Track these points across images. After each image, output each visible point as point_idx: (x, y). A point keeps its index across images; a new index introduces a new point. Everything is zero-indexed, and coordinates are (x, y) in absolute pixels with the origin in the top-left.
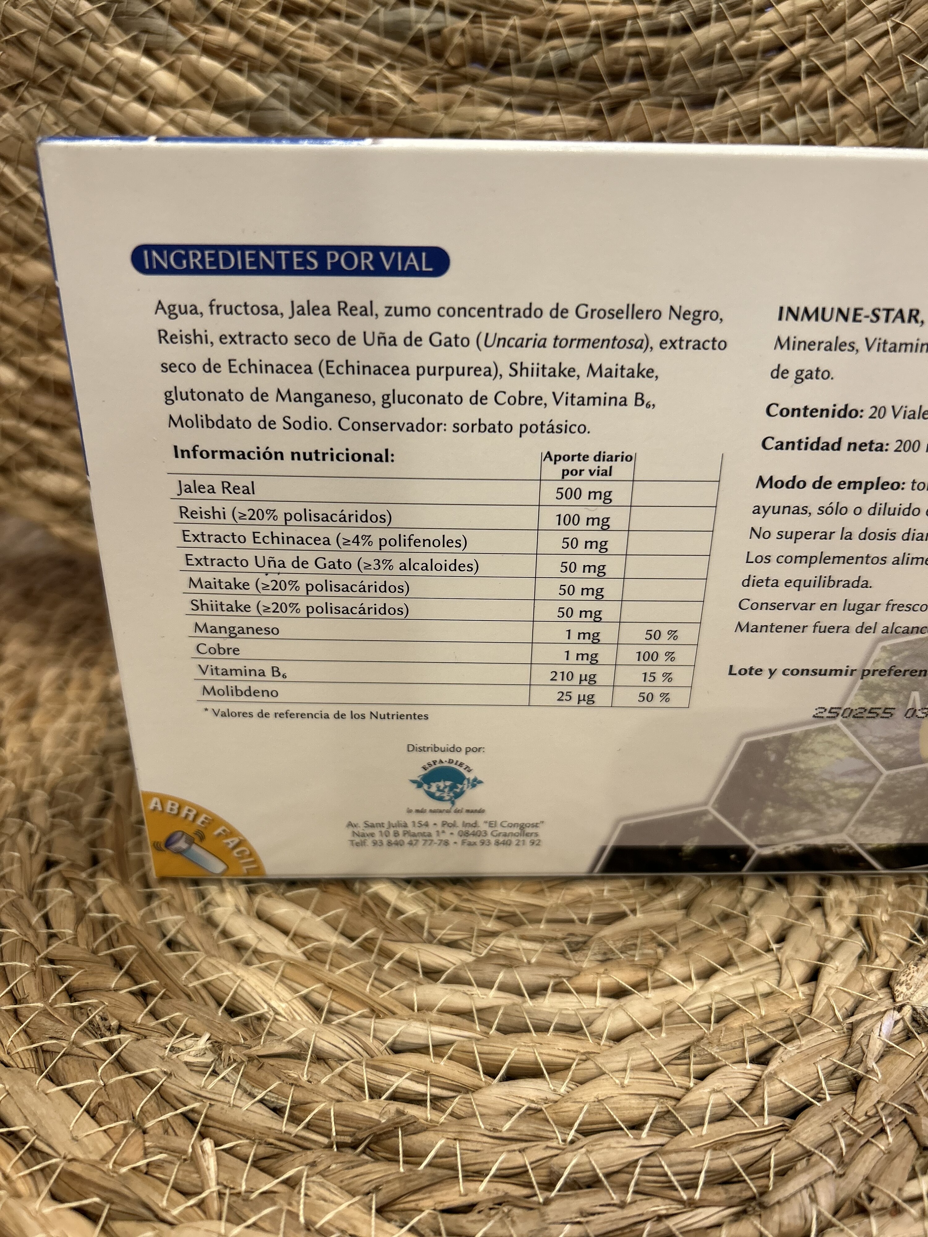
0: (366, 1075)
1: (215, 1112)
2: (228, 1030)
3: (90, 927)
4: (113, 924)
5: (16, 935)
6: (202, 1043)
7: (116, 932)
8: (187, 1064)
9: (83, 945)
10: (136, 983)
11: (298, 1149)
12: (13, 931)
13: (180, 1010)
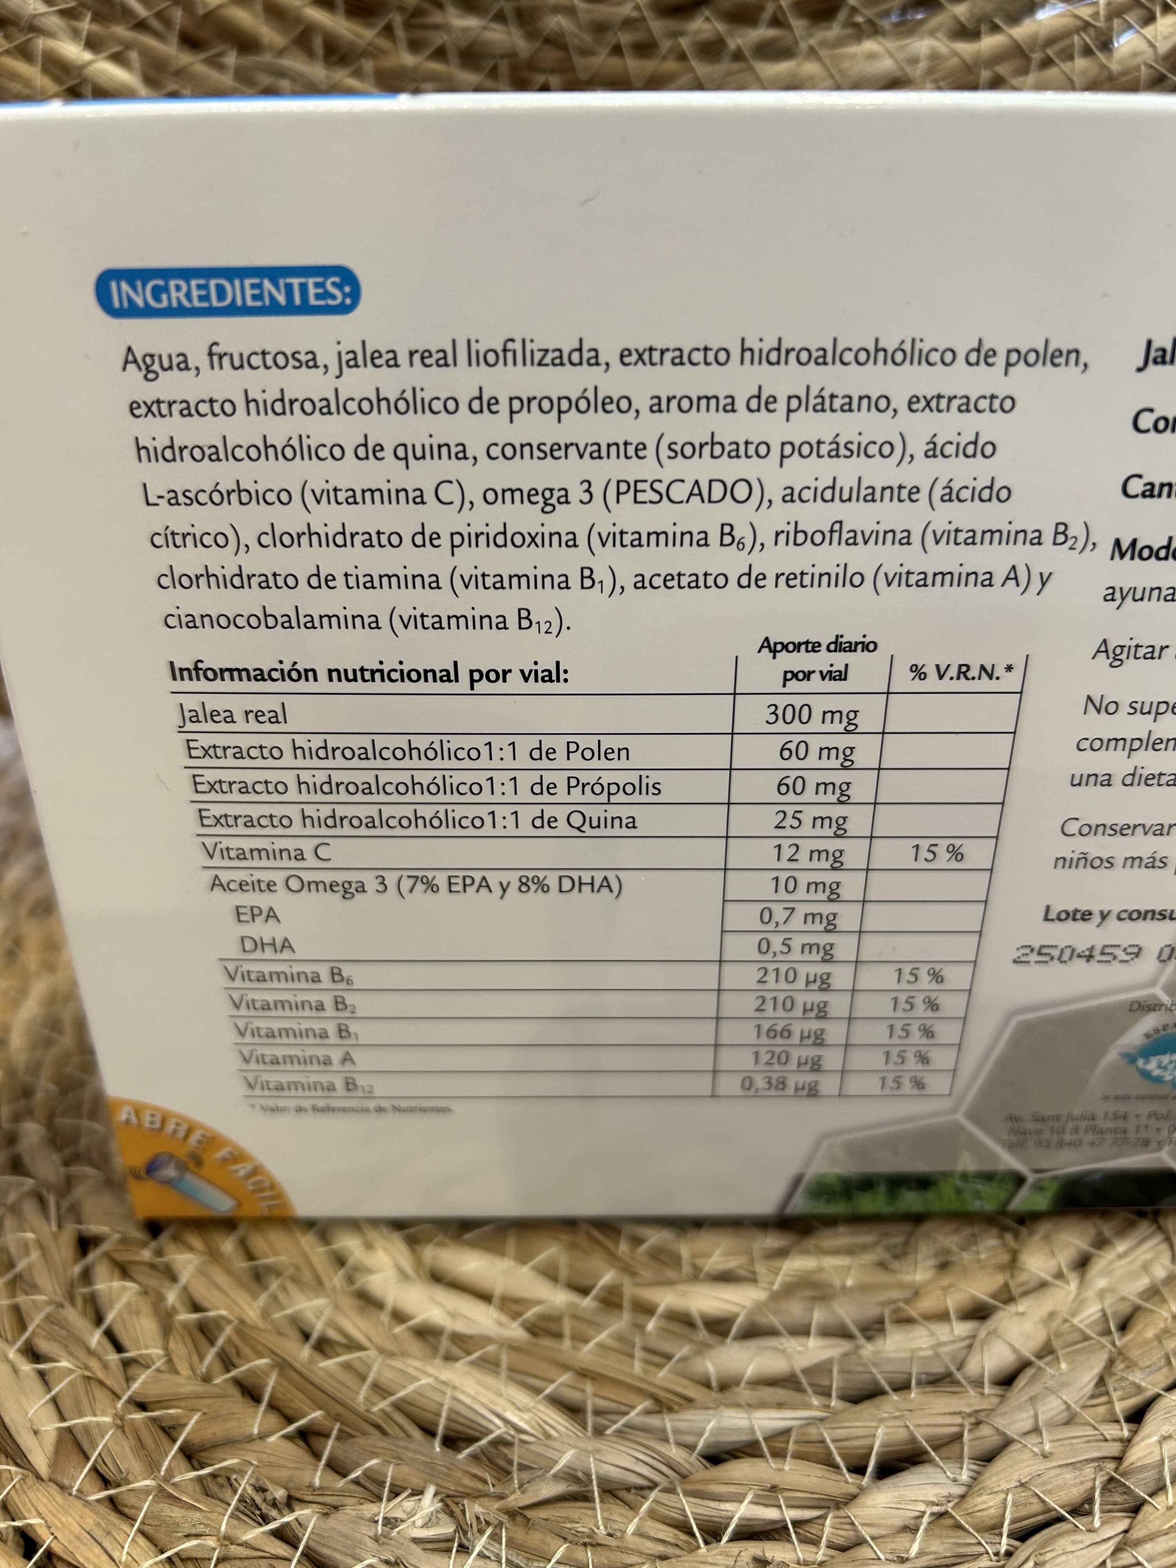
0: (691, 1508)
2: (459, 1474)
3: (188, 1340)
4: (220, 1329)
5: (71, 1371)
6: (429, 1503)
7: (229, 1341)
8: (416, 1541)
9: (185, 1370)
10: (290, 1420)
12: (64, 1364)
13: (376, 1455)
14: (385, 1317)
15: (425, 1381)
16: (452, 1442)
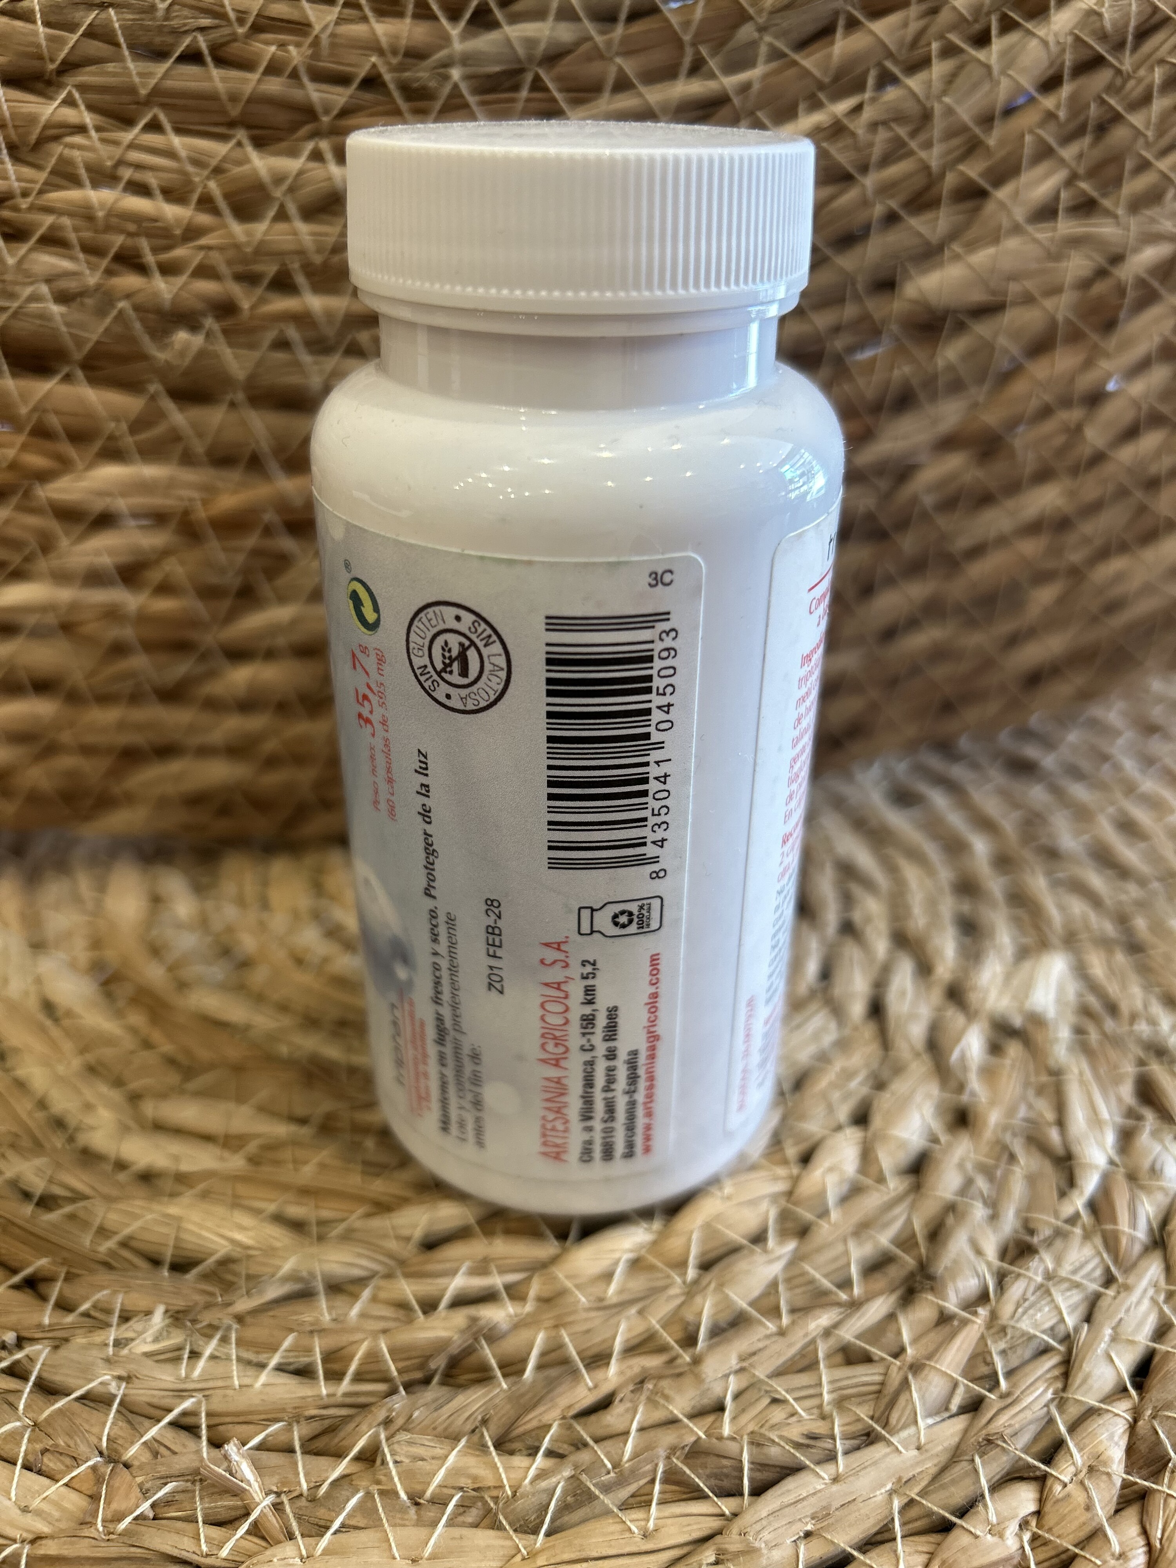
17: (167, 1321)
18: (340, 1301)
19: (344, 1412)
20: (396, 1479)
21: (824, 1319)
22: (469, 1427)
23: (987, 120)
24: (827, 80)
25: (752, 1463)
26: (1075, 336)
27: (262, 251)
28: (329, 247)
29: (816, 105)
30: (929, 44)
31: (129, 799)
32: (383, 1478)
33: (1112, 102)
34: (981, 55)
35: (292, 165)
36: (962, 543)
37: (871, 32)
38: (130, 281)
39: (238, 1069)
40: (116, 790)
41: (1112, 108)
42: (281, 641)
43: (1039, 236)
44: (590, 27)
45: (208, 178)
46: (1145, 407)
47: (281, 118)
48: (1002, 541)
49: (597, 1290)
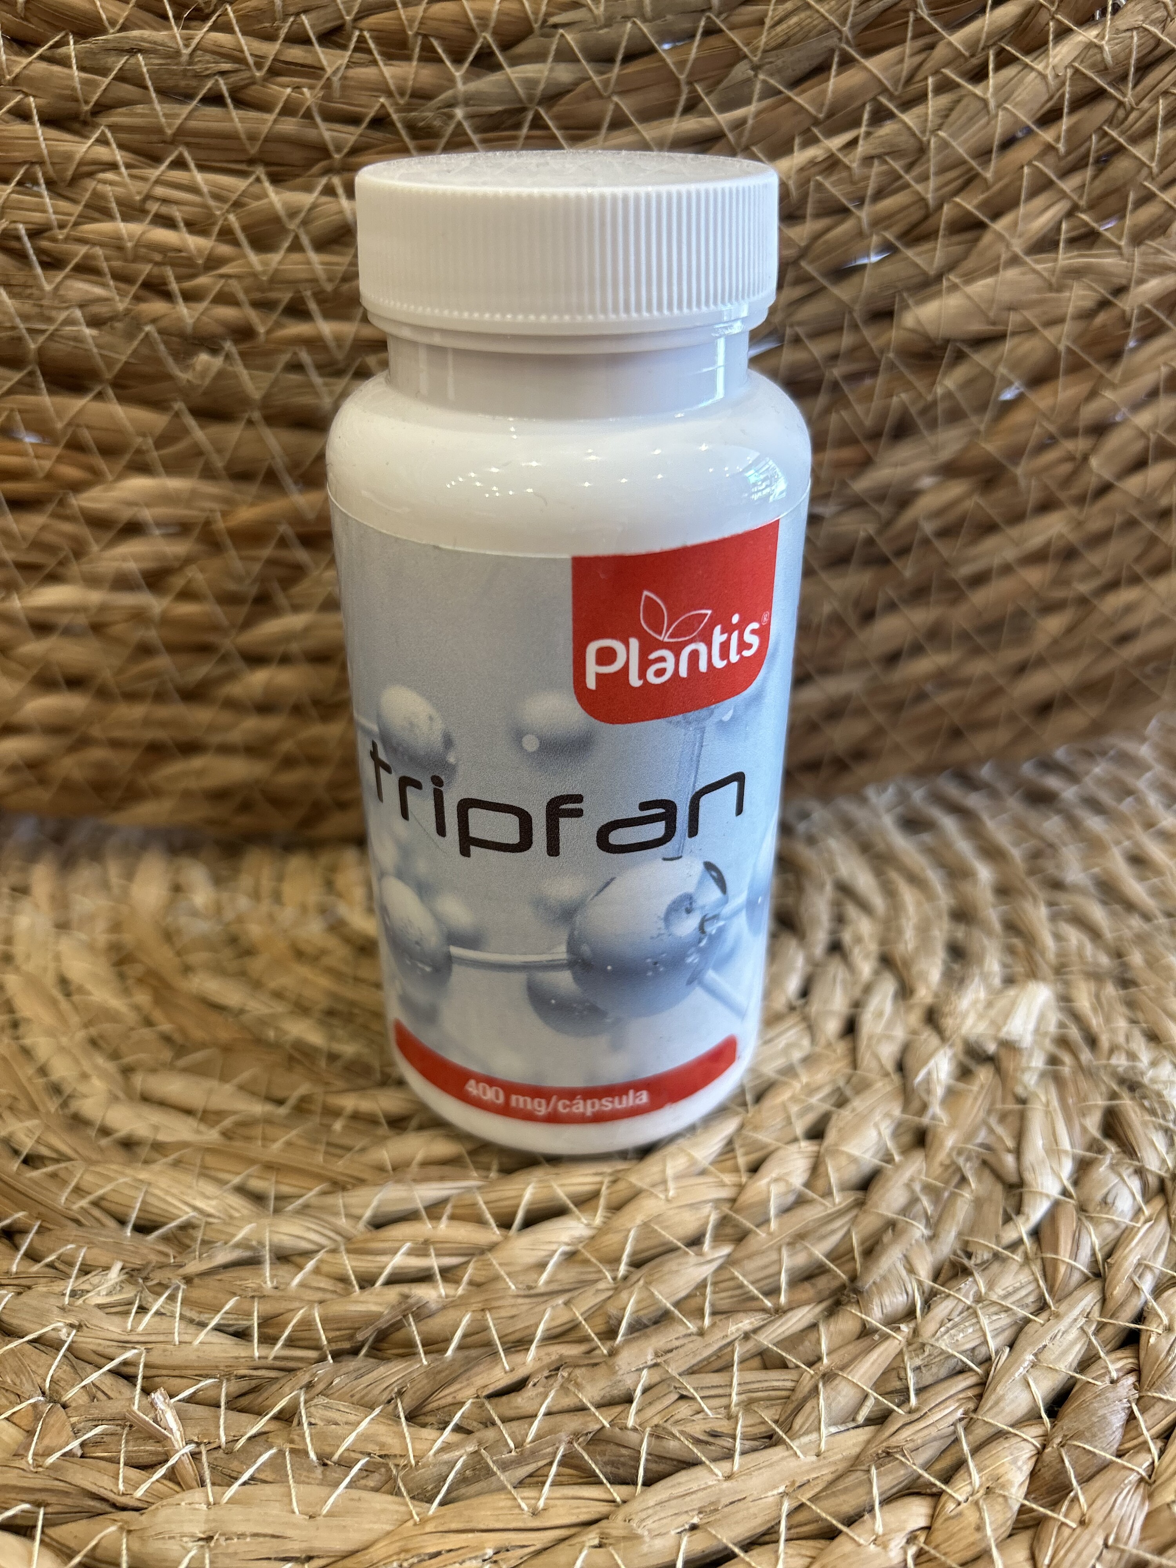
0: (349, 1264)
1: (156, 1358)
2: (148, 1253)
6: (114, 1274)
8: (100, 1307)
11: (281, 1374)
13: (68, 1242)
14: (92, 1133)
15: (122, 1180)
16: (142, 1229)
17: (123, 1277)
18: (284, 1271)
19: (273, 1374)
20: (308, 1440)
21: (746, 1323)
22: (385, 1396)
23: (984, 154)
24: (821, 116)
25: (649, 1454)
26: (1077, 367)
27: (276, 280)
28: (340, 275)
29: (810, 141)
30: (926, 78)
31: (156, 793)
32: (296, 1437)
33: (1114, 134)
34: (978, 90)
35: (305, 199)
36: (966, 570)
37: (866, 69)
38: (157, 307)
39: (227, 1049)
40: (143, 782)
41: (1114, 140)
42: (295, 647)
43: (1038, 267)
44: (589, 68)
45: (228, 211)
46: (1153, 437)
47: (297, 156)
48: (1007, 569)
49: (529, 1278)
